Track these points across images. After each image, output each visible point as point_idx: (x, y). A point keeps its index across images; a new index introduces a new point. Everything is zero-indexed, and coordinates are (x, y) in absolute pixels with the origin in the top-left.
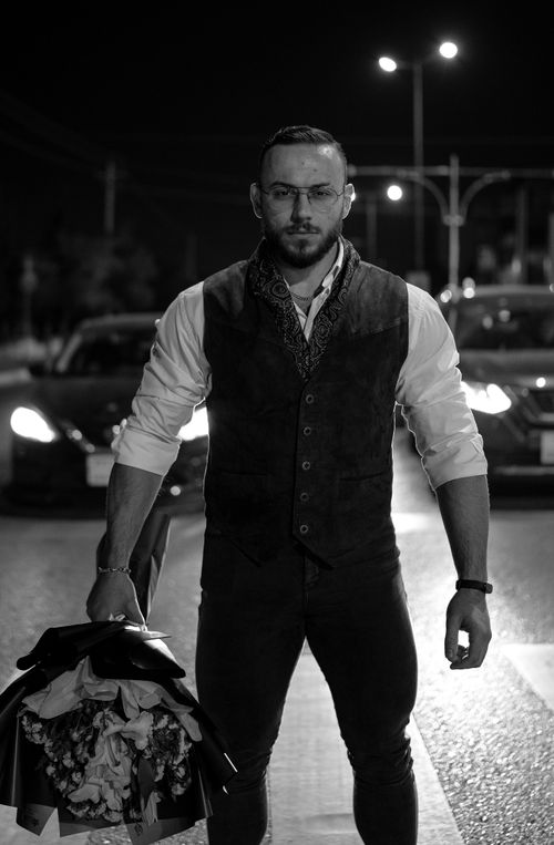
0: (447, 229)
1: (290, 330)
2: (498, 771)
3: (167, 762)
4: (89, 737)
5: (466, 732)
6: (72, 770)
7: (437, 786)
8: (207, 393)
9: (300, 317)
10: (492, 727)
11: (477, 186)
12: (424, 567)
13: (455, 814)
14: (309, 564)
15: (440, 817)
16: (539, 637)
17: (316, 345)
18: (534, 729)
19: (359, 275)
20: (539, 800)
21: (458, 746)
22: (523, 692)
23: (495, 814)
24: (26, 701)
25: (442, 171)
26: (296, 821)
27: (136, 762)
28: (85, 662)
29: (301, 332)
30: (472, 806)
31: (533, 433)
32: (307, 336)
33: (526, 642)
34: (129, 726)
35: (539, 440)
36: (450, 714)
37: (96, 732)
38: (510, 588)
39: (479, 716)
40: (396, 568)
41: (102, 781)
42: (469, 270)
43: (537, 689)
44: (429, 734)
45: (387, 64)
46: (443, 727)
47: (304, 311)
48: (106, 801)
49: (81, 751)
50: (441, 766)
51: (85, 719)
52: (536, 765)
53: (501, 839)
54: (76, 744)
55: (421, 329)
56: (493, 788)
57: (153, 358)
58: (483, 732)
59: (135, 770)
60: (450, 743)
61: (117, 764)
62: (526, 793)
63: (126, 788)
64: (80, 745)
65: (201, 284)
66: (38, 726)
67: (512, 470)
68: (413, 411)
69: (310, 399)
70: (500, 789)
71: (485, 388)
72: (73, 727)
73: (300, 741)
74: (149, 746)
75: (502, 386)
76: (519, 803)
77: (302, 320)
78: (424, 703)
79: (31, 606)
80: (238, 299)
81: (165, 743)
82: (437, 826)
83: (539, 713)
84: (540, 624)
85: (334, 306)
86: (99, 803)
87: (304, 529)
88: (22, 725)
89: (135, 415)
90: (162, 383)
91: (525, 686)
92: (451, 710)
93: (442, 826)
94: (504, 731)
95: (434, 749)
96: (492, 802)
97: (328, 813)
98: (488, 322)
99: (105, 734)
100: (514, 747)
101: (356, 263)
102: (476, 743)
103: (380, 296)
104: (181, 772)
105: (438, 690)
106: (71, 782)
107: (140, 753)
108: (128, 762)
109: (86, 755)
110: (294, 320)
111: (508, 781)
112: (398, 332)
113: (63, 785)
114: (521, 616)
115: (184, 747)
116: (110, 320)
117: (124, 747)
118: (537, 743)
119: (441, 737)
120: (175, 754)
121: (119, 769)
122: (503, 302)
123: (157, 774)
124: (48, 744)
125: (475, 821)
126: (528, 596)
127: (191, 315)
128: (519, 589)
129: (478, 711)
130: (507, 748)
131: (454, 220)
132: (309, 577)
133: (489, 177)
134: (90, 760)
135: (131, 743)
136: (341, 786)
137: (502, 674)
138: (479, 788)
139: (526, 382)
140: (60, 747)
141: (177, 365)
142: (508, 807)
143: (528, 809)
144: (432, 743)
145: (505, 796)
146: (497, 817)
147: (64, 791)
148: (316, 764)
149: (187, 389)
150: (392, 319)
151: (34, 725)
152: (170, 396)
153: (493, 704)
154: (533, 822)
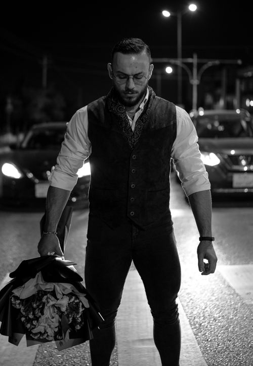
0: (192, 86)
1: (126, 127)
2: (215, 320)
3: (74, 316)
4: (41, 306)
5: (201, 303)
6: (33, 320)
7: (189, 326)
8: (89, 155)
9: (130, 121)
10: (212, 301)
11: (205, 67)
12: (183, 232)
13: (196, 338)
14: (134, 228)
15: (190, 340)
16: (233, 262)
17: (137, 134)
18: (230, 302)
19: (155, 103)
20: (233, 332)
21: (198, 309)
22: (226, 286)
23: (214, 338)
24: (14, 291)
25: (190, 60)
26: (128, 342)
27: (60, 316)
28: (39, 274)
29: (130, 128)
30: (204, 335)
31: (230, 174)
32: (133, 129)
33: (227, 264)
34: (59, 302)
35: (232, 177)
36: (194, 296)
37: (44, 304)
38: (220, 241)
39: (206, 296)
40: (171, 229)
41: (46, 325)
42: (202, 104)
43: (231, 284)
44: (185, 304)
45: (166, 14)
46: (191, 301)
47: (131, 118)
48: (47, 333)
49: (37, 312)
50: (191, 318)
51: (39, 298)
52: (231, 317)
53: (216, 349)
54: (35, 309)
55: (182, 126)
56: (213, 327)
57: (66, 140)
58: (208, 303)
59: (60, 320)
60: (194, 308)
61: (53, 318)
62: (227, 329)
63: (56, 328)
64: (37, 310)
65: (87, 106)
66: (18, 302)
67: (221, 190)
68: (178, 162)
69: (134, 157)
70: (216, 327)
71: (209, 155)
72: (34, 301)
73: (129, 308)
74: (67, 310)
75: (216, 154)
76: (224, 333)
77: (131, 122)
78: (183, 291)
79: (11, 250)
80: (102, 113)
81: (73, 308)
82: (188, 343)
83: (232, 295)
84: (233, 257)
85: (144, 116)
86: (44, 333)
87: (132, 213)
88: (11, 301)
89: (58, 164)
90: (70, 150)
91: (226, 283)
92: (194, 294)
93: (191, 343)
94: (218, 303)
95: (187, 310)
96: (213, 333)
97: (142, 338)
98: (209, 126)
99: (48, 305)
100: (222, 309)
101: (154, 97)
102: (206, 308)
103: (164, 112)
104: (80, 320)
105: (189, 285)
106: (32, 324)
107: (63, 313)
108: (57, 317)
109: (40, 314)
110: (127, 123)
111: (219, 324)
112: (172, 127)
113: (29, 326)
114: (225, 253)
115: (81, 310)
116: (45, 125)
117: (56, 310)
118: (232, 307)
119: (190, 305)
120: (78, 313)
121: (54, 320)
122: (216, 118)
123: (69, 321)
124: (22, 308)
125: (205, 341)
126: (227, 244)
127: (82, 120)
128: (224, 242)
129: (206, 295)
130: (219, 310)
131: (195, 82)
132: (134, 234)
133: (210, 63)
134: (42, 316)
135: (59, 309)
136: (147, 327)
137: (216, 278)
138: (207, 327)
139: (226, 152)
140: (28, 310)
141: (76, 143)
142: (219, 335)
143: (228, 336)
144: (187, 308)
145: (218, 330)
146: (214, 339)
147: (29, 328)
148: (136, 318)
149: (81, 153)
150: (170, 122)
151: (17, 301)
152: (74, 156)
153: (213, 291)
154: (230, 341)
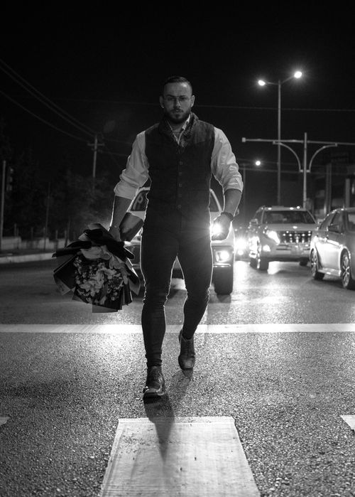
6: (84, 279)
34: (109, 270)
37: (98, 268)
45: (261, 83)
47: (177, 136)
49: (90, 273)
51: (96, 263)
54: (90, 270)
59: (103, 286)
63: (98, 290)
65: (145, 131)
72: (91, 264)
74: (111, 280)
81: (116, 282)
86: (88, 292)
99: (100, 270)
101: (197, 120)
106: (82, 282)
107: (108, 280)
108: (103, 282)
117: (104, 277)
120: (117, 286)
121: (99, 283)
124: (80, 268)
140: (84, 270)
151: (80, 260)
